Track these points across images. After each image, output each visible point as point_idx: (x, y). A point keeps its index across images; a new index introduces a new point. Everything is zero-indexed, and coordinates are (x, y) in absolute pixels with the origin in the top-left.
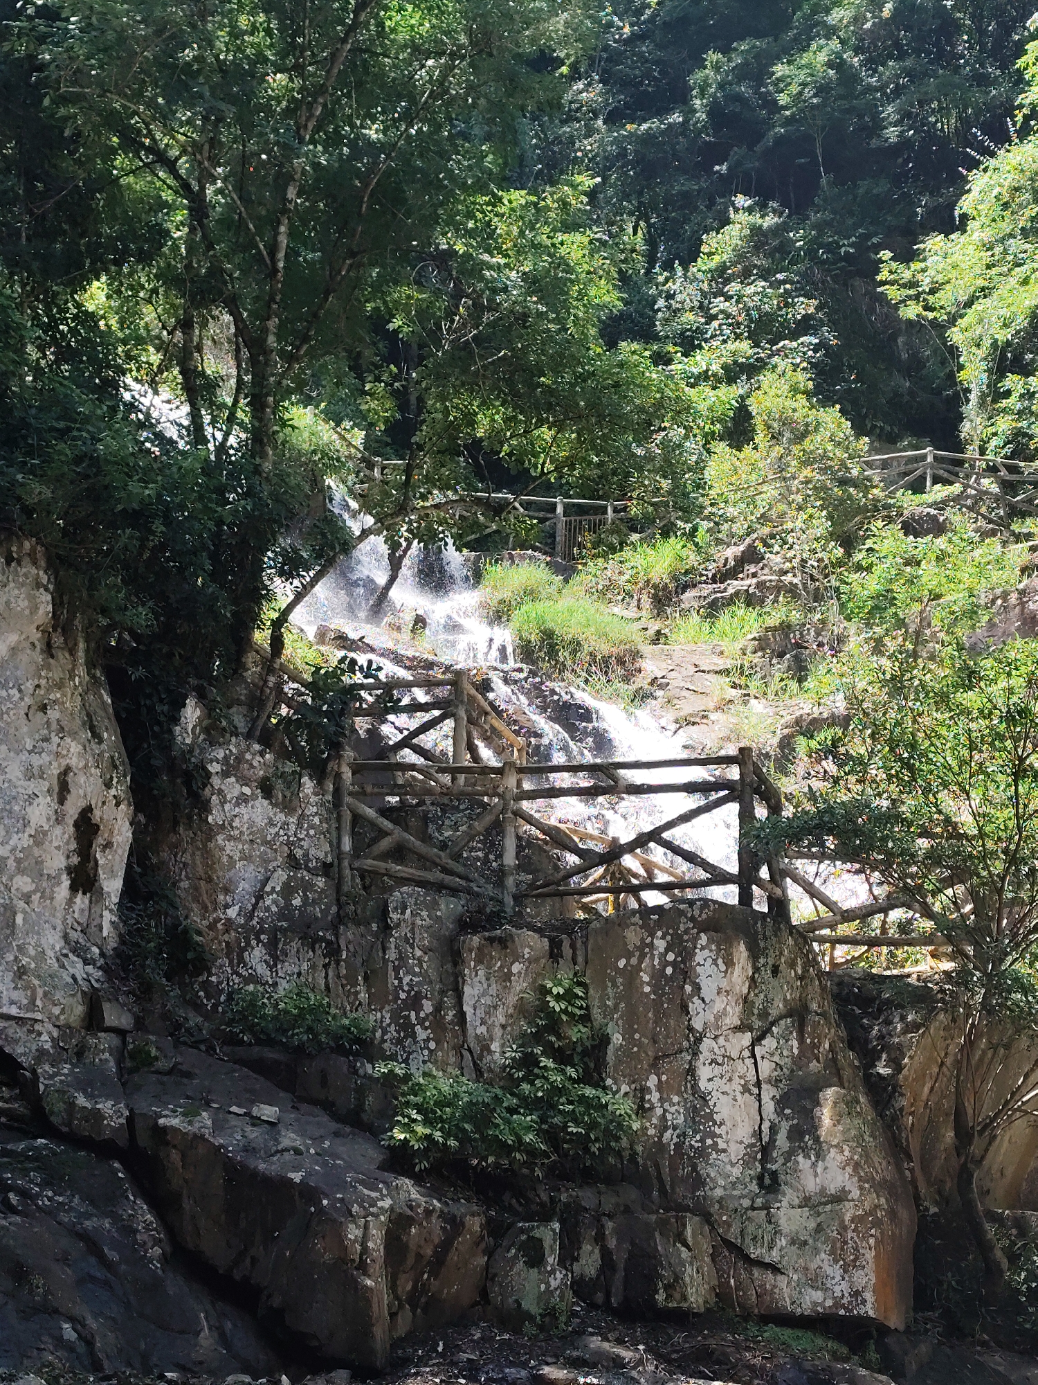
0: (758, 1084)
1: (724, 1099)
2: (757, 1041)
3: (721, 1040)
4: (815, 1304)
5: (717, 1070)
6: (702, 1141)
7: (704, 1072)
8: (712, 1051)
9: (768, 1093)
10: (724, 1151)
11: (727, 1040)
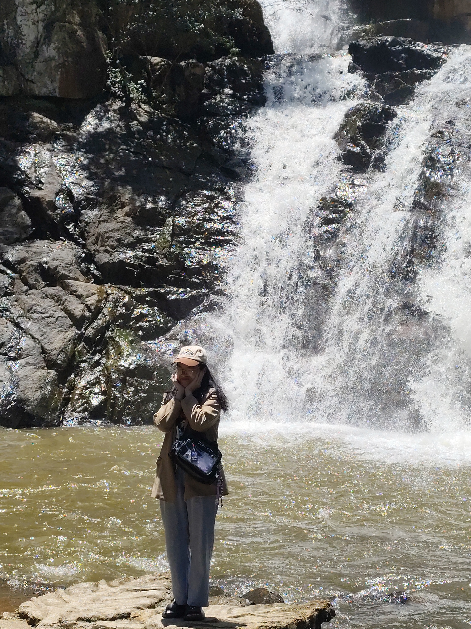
0: (38, 22)
1: (25, 27)
2: (38, 7)
3: (25, 8)
4: (45, 92)
5: (23, 18)
6: (18, 41)
7: (19, 18)
8: (21, 11)
9: (41, 24)
10: (25, 44)
11: (26, 7)
